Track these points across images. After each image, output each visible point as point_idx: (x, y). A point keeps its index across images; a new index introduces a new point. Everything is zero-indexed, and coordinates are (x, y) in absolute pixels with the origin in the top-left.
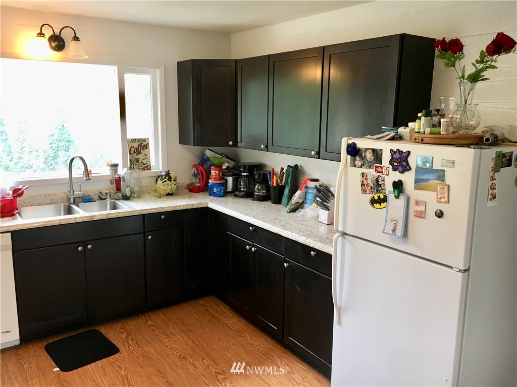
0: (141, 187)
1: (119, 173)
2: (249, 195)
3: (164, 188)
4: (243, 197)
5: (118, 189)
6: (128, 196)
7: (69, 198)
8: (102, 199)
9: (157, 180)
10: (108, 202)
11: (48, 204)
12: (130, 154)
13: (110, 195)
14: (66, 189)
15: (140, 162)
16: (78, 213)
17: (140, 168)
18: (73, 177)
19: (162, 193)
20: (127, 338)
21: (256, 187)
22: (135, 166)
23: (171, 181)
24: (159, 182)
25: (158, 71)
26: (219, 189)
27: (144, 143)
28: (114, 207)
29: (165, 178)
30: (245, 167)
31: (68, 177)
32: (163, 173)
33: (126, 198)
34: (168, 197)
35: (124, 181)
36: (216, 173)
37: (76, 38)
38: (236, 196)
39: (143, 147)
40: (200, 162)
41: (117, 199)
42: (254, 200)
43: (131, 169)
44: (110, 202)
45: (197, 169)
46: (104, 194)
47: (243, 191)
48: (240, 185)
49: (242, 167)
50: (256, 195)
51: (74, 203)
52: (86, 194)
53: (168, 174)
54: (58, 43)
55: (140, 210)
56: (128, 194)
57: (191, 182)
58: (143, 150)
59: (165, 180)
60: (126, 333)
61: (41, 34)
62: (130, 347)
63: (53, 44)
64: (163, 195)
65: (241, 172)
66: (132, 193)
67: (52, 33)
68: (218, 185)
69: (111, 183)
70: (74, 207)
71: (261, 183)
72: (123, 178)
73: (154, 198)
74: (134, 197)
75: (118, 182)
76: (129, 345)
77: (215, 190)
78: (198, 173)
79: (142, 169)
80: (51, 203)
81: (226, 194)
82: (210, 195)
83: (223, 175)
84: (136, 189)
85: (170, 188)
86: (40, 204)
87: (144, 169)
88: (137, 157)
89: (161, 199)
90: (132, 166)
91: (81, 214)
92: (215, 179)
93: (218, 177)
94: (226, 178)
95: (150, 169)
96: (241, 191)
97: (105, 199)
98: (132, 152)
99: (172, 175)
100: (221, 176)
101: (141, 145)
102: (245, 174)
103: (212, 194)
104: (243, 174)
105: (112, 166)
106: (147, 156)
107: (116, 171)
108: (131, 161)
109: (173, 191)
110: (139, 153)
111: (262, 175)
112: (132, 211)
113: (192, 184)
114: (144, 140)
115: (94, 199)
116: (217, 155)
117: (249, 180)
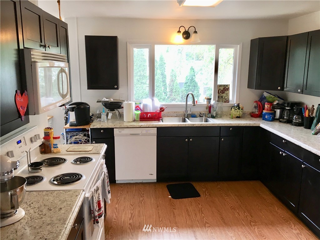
0: (222, 112)
1: (211, 103)
2: (289, 122)
3: (235, 113)
4: (285, 122)
5: (210, 112)
6: (214, 116)
7: (185, 115)
8: (201, 117)
9: (232, 108)
10: (204, 118)
11: (175, 117)
12: (218, 93)
13: (205, 115)
14: (184, 109)
15: (223, 98)
16: (188, 122)
17: (223, 101)
18: (188, 104)
19: (234, 116)
20: (205, 191)
21: (295, 116)
22: (220, 100)
23: (239, 109)
24: (233, 109)
25: (239, 46)
26: (269, 117)
27: (227, 87)
28: (206, 121)
29: (236, 108)
30: (288, 104)
31: (185, 104)
32: (236, 105)
33: (213, 117)
34: (237, 118)
35: (213, 107)
36: (268, 106)
37: (196, 32)
38: (280, 121)
39: (226, 90)
40: (260, 99)
41: (208, 117)
42: (292, 125)
43: (218, 101)
44: (205, 119)
45: (257, 103)
46: (202, 114)
47: (286, 119)
48: (284, 115)
49: (286, 103)
50: (294, 122)
51: (187, 117)
52: (194, 113)
53: (238, 106)
54: (187, 35)
55: (218, 124)
56: (214, 115)
57: (252, 111)
58: (226, 91)
59: (236, 109)
60: (205, 189)
61: (179, 32)
62: (206, 196)
63: (184, 36)
64: (234, 117)
65: (285, 106)
66: (217, 114)
67: (184, 30)
68: (269, 114)
69: (207, 108)
70: (187, 119)
71: (298, 114)
72: (213, 106)
73: (228, 118)
74: (218, 117)
75: (210, 108)
76: (206, 195)
77: (266, 117)
78: (257, 106)
79: (224, 102)
80: (176, 117)
81: (274, 119)
82: (263, 120)
83: (273, 108)
84: (219, 113)
85: (239, 113)
86: (172, 117)
87: (225, 102)
88: (222, 95)
89: (233, 119)
90: (219, 100)
91: (189, 122)
92: (267, 110)
93: (269, 109)
94: (276, 110)
95: (228, 102)
96: (284, 119)
97: (202, 117)
98: (219, 92)
99: (241, 106)
100: (271, 108)
101: (225, 89)
102: (288, 108)
103: (264, 119)
104: (286, 108)
105: (208, 99)
106: (228, 95)
107: (209, 102)
108: (218, 97)
109: (241, 115)
110: (223, 93)
111: (299, 109)
112: (214, 124)
113: (253, 112)
114: (227, 86)
115: (197, 116)
116: (271, 96)
117: (290, 112)
